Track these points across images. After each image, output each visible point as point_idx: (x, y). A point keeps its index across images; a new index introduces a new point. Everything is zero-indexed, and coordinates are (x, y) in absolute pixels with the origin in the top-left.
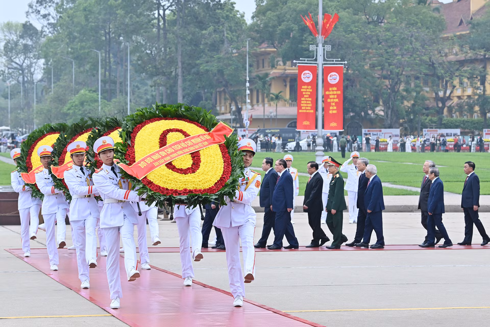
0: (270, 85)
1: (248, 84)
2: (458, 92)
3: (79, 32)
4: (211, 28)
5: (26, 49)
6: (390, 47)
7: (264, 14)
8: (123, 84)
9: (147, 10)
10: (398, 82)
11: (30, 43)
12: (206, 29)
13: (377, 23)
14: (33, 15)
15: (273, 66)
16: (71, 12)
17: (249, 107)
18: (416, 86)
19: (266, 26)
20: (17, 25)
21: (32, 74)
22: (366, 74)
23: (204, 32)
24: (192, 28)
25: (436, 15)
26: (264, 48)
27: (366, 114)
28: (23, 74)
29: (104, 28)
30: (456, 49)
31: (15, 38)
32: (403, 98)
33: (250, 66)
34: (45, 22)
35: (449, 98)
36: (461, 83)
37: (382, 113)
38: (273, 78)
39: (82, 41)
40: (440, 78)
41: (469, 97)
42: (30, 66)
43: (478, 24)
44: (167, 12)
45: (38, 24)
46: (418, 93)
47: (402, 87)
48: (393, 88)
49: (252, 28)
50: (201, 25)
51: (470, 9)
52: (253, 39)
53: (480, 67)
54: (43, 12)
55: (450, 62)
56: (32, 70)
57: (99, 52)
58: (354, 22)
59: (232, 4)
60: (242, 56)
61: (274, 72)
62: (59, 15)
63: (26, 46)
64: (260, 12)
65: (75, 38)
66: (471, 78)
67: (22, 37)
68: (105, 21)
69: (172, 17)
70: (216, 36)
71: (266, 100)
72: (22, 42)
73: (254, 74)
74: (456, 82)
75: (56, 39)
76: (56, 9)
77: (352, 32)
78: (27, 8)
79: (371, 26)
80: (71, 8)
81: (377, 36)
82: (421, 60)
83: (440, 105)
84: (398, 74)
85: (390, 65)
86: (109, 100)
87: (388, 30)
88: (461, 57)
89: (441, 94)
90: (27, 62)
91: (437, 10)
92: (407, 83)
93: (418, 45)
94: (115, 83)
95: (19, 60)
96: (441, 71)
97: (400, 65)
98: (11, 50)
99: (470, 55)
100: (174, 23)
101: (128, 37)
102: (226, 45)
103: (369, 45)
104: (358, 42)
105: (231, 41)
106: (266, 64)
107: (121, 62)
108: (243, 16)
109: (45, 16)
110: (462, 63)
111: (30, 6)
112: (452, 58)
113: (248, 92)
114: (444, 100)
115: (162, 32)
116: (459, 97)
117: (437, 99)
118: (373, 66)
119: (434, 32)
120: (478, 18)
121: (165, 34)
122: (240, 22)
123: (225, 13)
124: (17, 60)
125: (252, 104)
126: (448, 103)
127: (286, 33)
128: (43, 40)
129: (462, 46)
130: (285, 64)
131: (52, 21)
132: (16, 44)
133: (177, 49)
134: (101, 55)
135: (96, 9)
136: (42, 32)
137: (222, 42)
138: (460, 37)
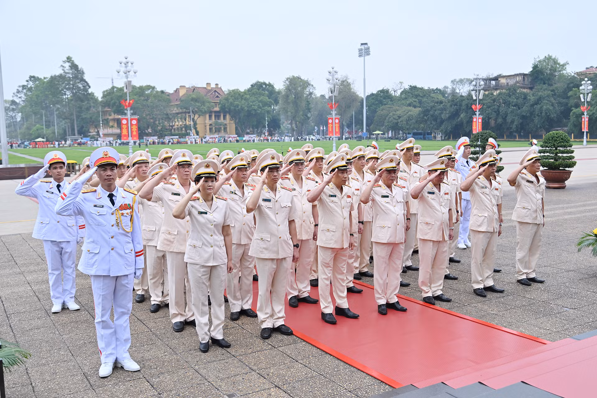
0: (109, 122)
1: (101, 122)
2: (177, 123)
3: (34, 103)
4: (86, 102)
5: (13, 110)
6: (152, 108)
7: (105, 97)
8: (53, 122)
9: (61, 96)
10: (156, 120)
11: (14, 107)
12: (84, 102)
13: (147, 100)
14: (15, 97)
15: (110, 116)
16: (31, 96)
17: (102, 130)
18: (162, 122)
19: (107, 101)
20: (9, 101)
21: (16, 119)
22: (144, 118)
23: (83, 103)
24: (79, 102)
25: (168, 97)
26: (107, 109)
27: (145, 131)
28: (13, 119)
29: (44, 102)
30: (175, 109)
31: (8, 105)
32: (158, 126)
33: (102, 116)
34: (20, 100)
35: (174, 126)
36: (178, 120)
37: (151, 131)
38: (111, 120)
39: (36, 107)
40: (171, 119)
41: (181, 125)
42: (15, 116)
43: (183, 100)
44: (69, 96)
45: (18, 101)
46: (163, 124)
47: (157, 122)
48: (154, 123)
49: (101, 102)
50: (82, 101)
51: (179, 95)
52: (102, 106)
53: (184, 115)
54: (19, 96)
55: (174, 113)
56: (16, 117)
57: (43, 111)
58: (139, 100)
59: (93, 93)
60: (99, 112)
61: (110, 117)
62: (26, 97)
63: (13, 109)
64: (104, 96)
65: (33, 106)
66: (181, 119)
67: (11, 105)
68: (44, 100)
69: (71, 98)
70: (89, 105)
71: (108, 128)
72: (11, 107)
73: (103, 118)
74: (176, 120)
75: (26, 106)
76: (24, 95)
77: (138, 103)
78: (12, 95)
79: (145, 101)
80: (30, 95)
81: (147, 105)
82: (163, 113)
83: (171, 128)
84: (156, 118)
85: (153, 115)
86: (48, 128)
87: (151, 102)
88: (177, 111)
89: (171, 124)
90: (14, 114)
91: (168, 95)
92: (159, 121)
93: (162, 108)
94: (50, 122)
95: (11, 113)
96: (171, 117)
97: (156, 115)
98: (7, 110)
99: (181, 111)
100: (72, 100)
101: (54, 105)
102: (92, 108)
103: (145, 108)
104: (141, 107)
105: (94, 107)
106: (107, 115)
107: (52, 114)
108: (97, 98)
109: (20, 97)
110: (178, 114)
111: (14, 94)
112: (174, 112)
113: (101, 125)
114: (172, 126)
115: (67, 104)
116: (177, 125)
117: (170, 126)
118: (146, 115)
119: (168, 103)
120: (183, 99)
121: (69, 105)
122: (96, 100)
123: (91, 97)
124: (10, 114)
125: (103, 129)
126: (174, 127)
127: (114, 104)
128: (20, 106)
129: (177, 108)
130: (114, 114)
131: (23, 99)
132: (9, 108)
133: (73, 110)
134: (44, 112)
135: (41, 95)
136: (19, 103)
137: (90, 107)
138: (177, 105)
